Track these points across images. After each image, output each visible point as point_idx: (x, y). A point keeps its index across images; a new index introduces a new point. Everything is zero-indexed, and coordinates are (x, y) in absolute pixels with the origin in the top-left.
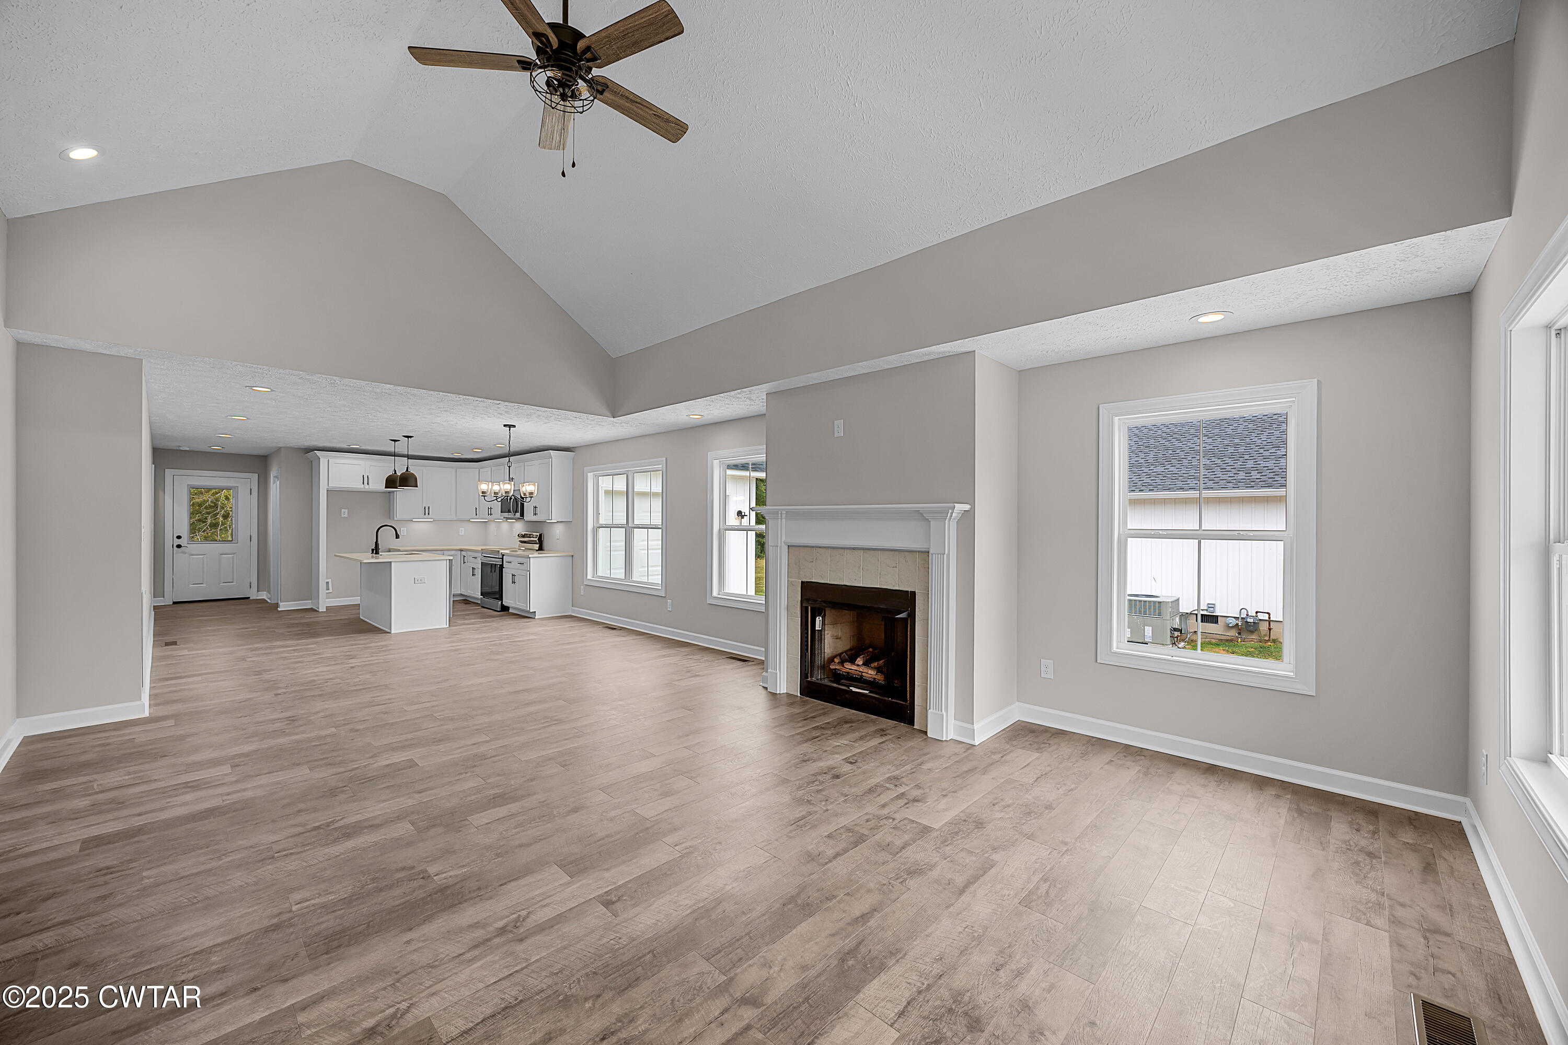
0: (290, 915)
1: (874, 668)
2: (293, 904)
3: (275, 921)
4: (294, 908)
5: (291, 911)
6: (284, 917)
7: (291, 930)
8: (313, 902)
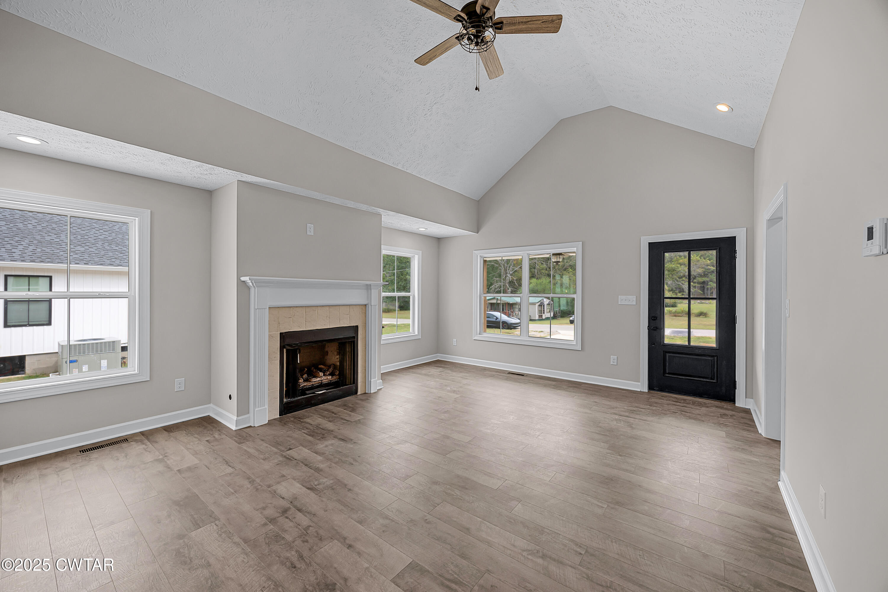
0: (610, 504)
1: (329, 375)
2: (604, 509)
3: (617, 507)
4: (606, 506)
5: (608, 506)
6: (612, 506)
7: (615, 497)
8: (598, 503)
